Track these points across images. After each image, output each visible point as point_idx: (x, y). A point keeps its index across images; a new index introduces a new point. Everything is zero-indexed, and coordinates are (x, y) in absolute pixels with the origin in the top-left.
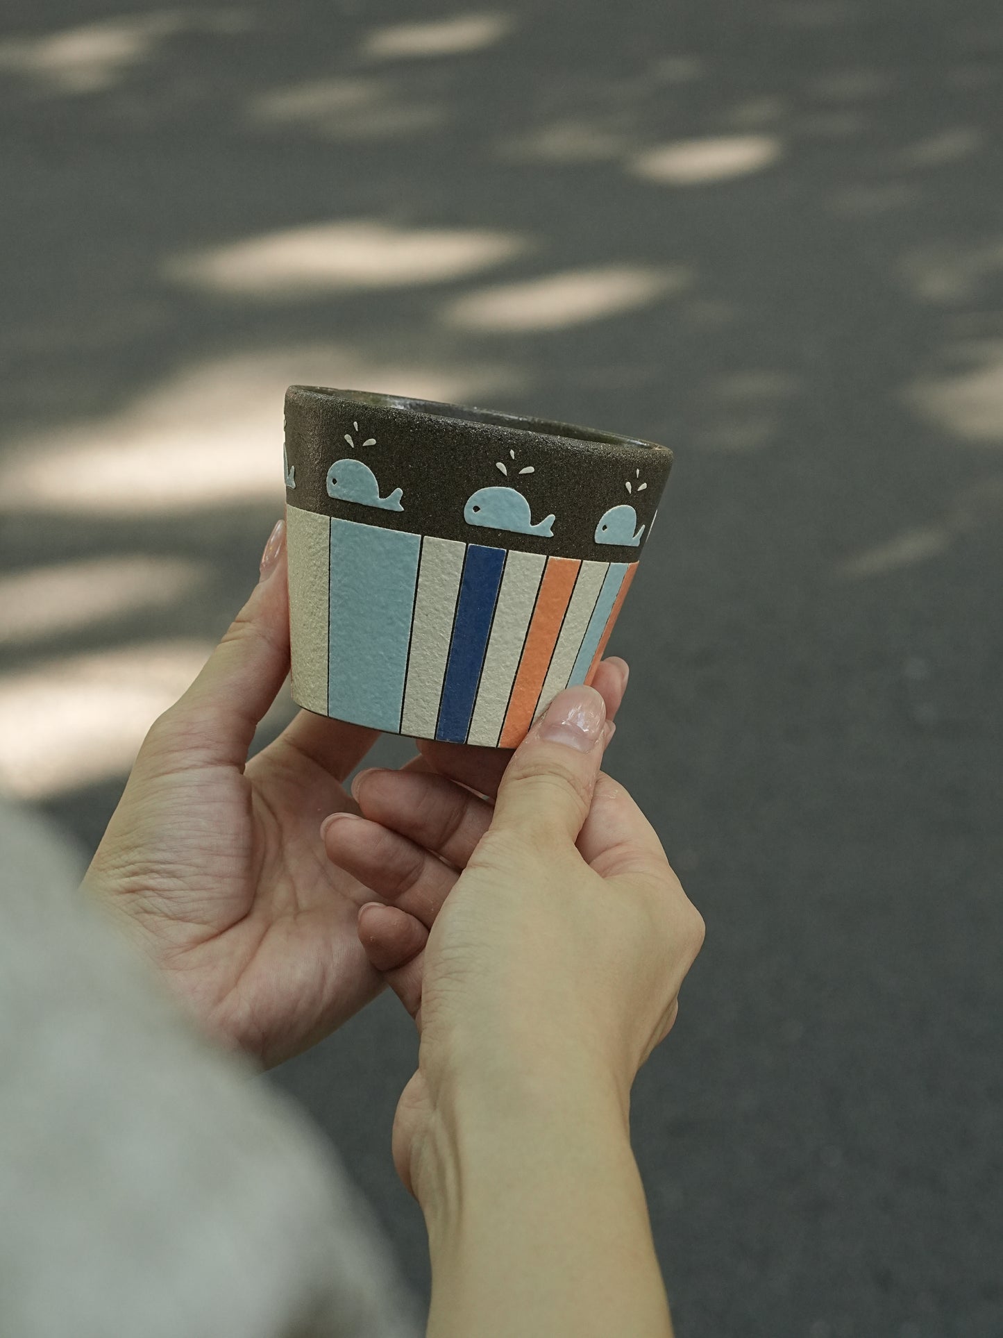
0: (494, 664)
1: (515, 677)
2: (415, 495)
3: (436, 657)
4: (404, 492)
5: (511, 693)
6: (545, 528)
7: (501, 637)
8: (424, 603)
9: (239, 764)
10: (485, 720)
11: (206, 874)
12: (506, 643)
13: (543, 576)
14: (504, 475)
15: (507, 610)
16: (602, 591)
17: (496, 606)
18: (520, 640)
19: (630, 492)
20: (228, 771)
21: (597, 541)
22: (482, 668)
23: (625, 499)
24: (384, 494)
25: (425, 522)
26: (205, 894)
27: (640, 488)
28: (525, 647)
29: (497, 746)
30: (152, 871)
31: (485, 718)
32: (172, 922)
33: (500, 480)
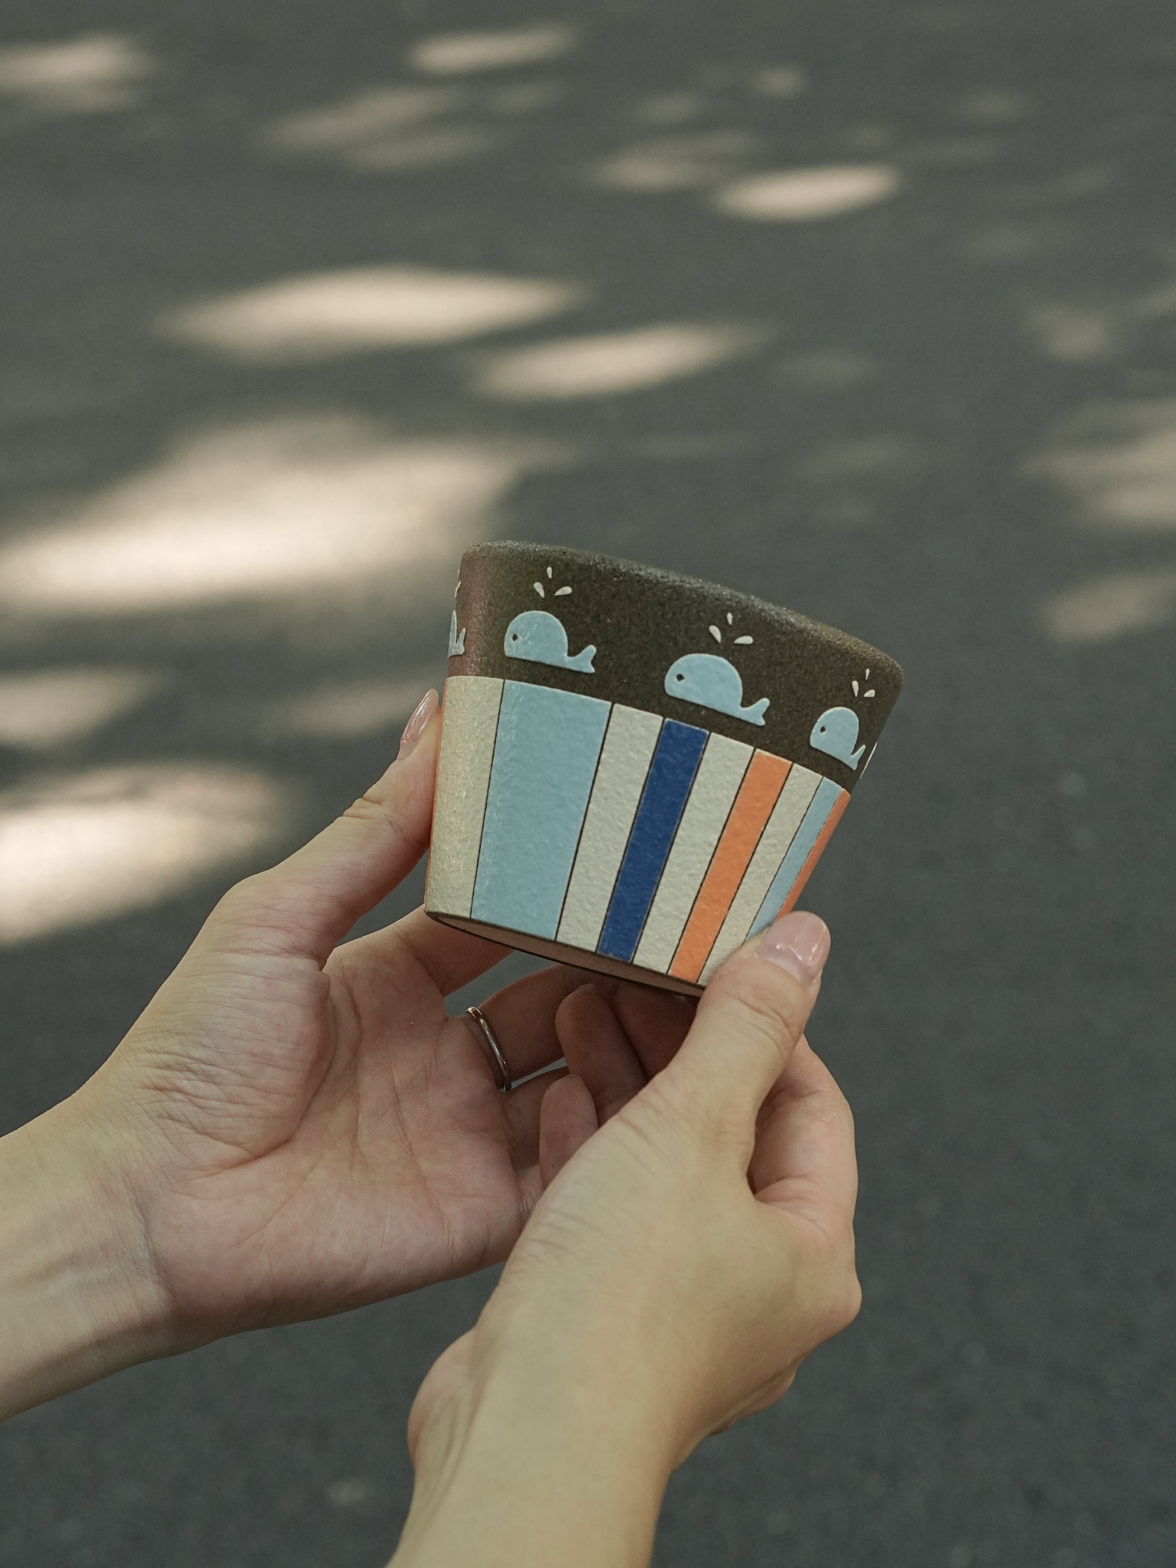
0: (676, 869)
1: (699, 890)
2: (610, 655)
3: (610, 851)
4: (597, 650)
5: (692, 910)
6: (756, 713)
7: (689, 837)
8: (604, 784)
9: (320, 957)
10: (657, 936)
11: (251, 1086)
12: (695, 845)
13: (746, 771)
14: (716, 641)
15: (701, 806)
16: (809, 809)
17: (688, 799)
18: (710, 845)
19: (856, 694)
20: (304, 964)
21: (813, 744)
22: (663, 872)
23: (849, 701)
24: (572, 652)
25: (618, 687)
26: (242, 1109)
27: (867, 695)
28: (716, 855)
29: (667, 972)
30: (189, 1070)
31: (659, 934)
32: (199, 1136)
33: (711, 647)
